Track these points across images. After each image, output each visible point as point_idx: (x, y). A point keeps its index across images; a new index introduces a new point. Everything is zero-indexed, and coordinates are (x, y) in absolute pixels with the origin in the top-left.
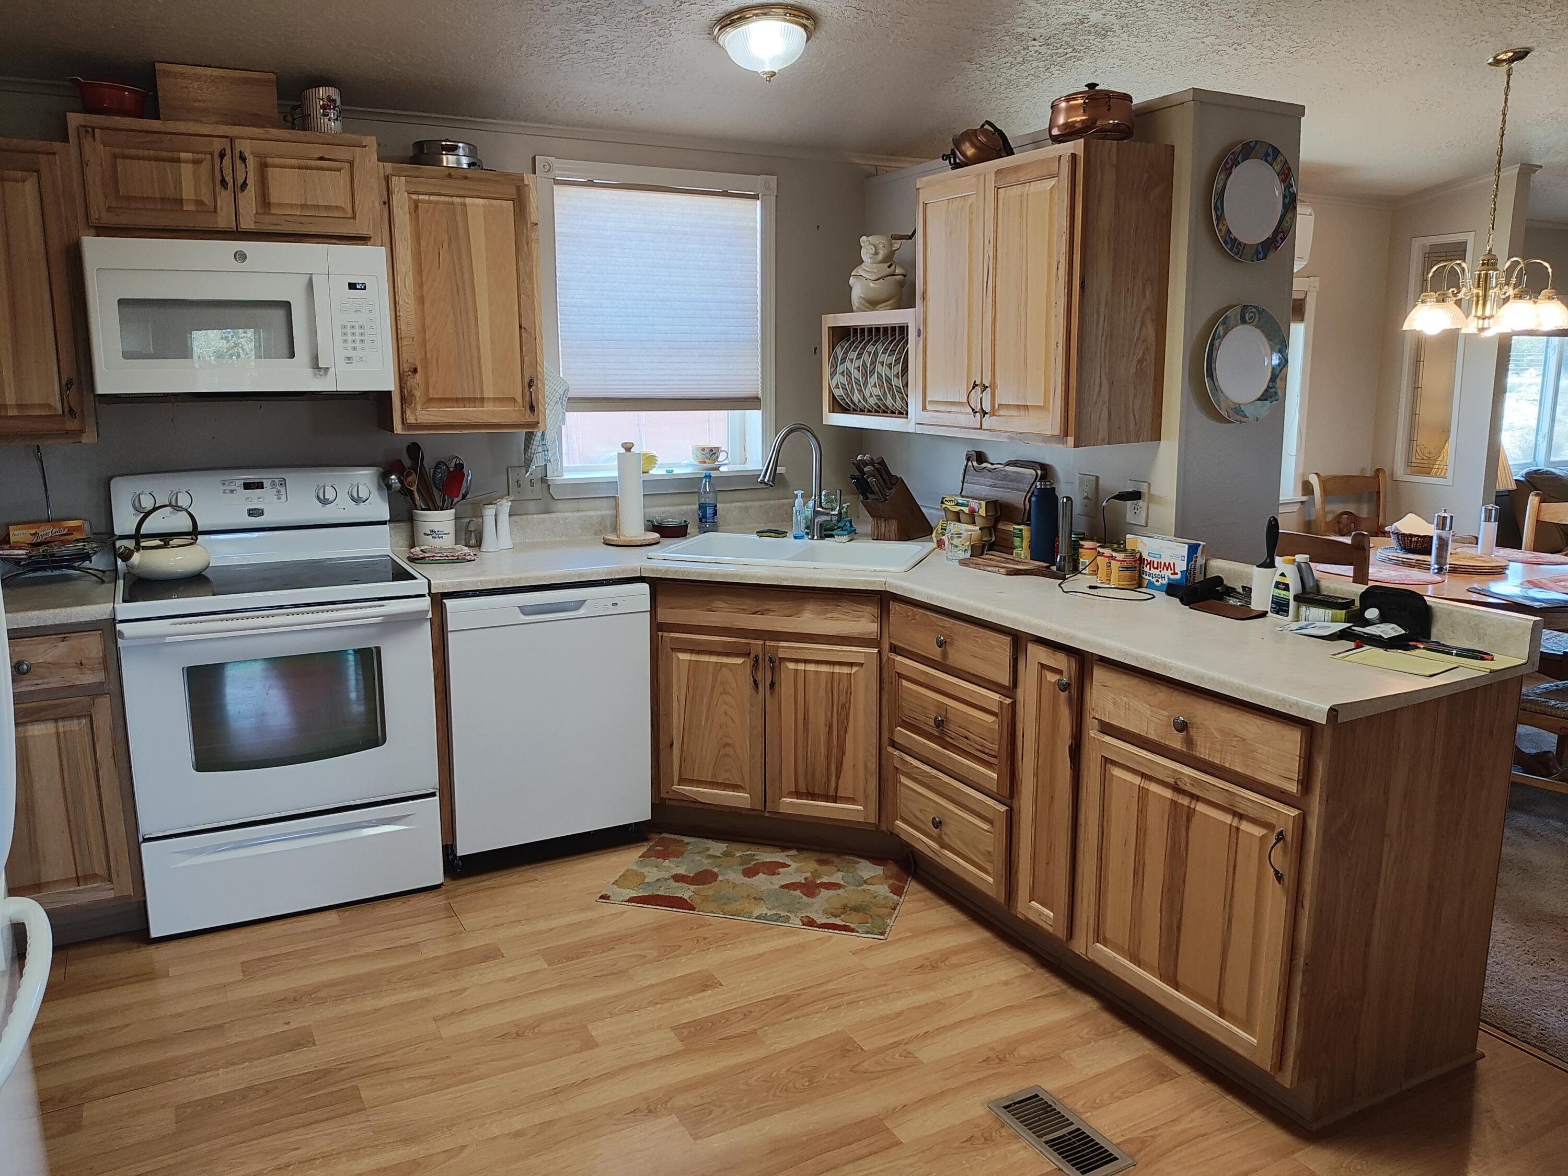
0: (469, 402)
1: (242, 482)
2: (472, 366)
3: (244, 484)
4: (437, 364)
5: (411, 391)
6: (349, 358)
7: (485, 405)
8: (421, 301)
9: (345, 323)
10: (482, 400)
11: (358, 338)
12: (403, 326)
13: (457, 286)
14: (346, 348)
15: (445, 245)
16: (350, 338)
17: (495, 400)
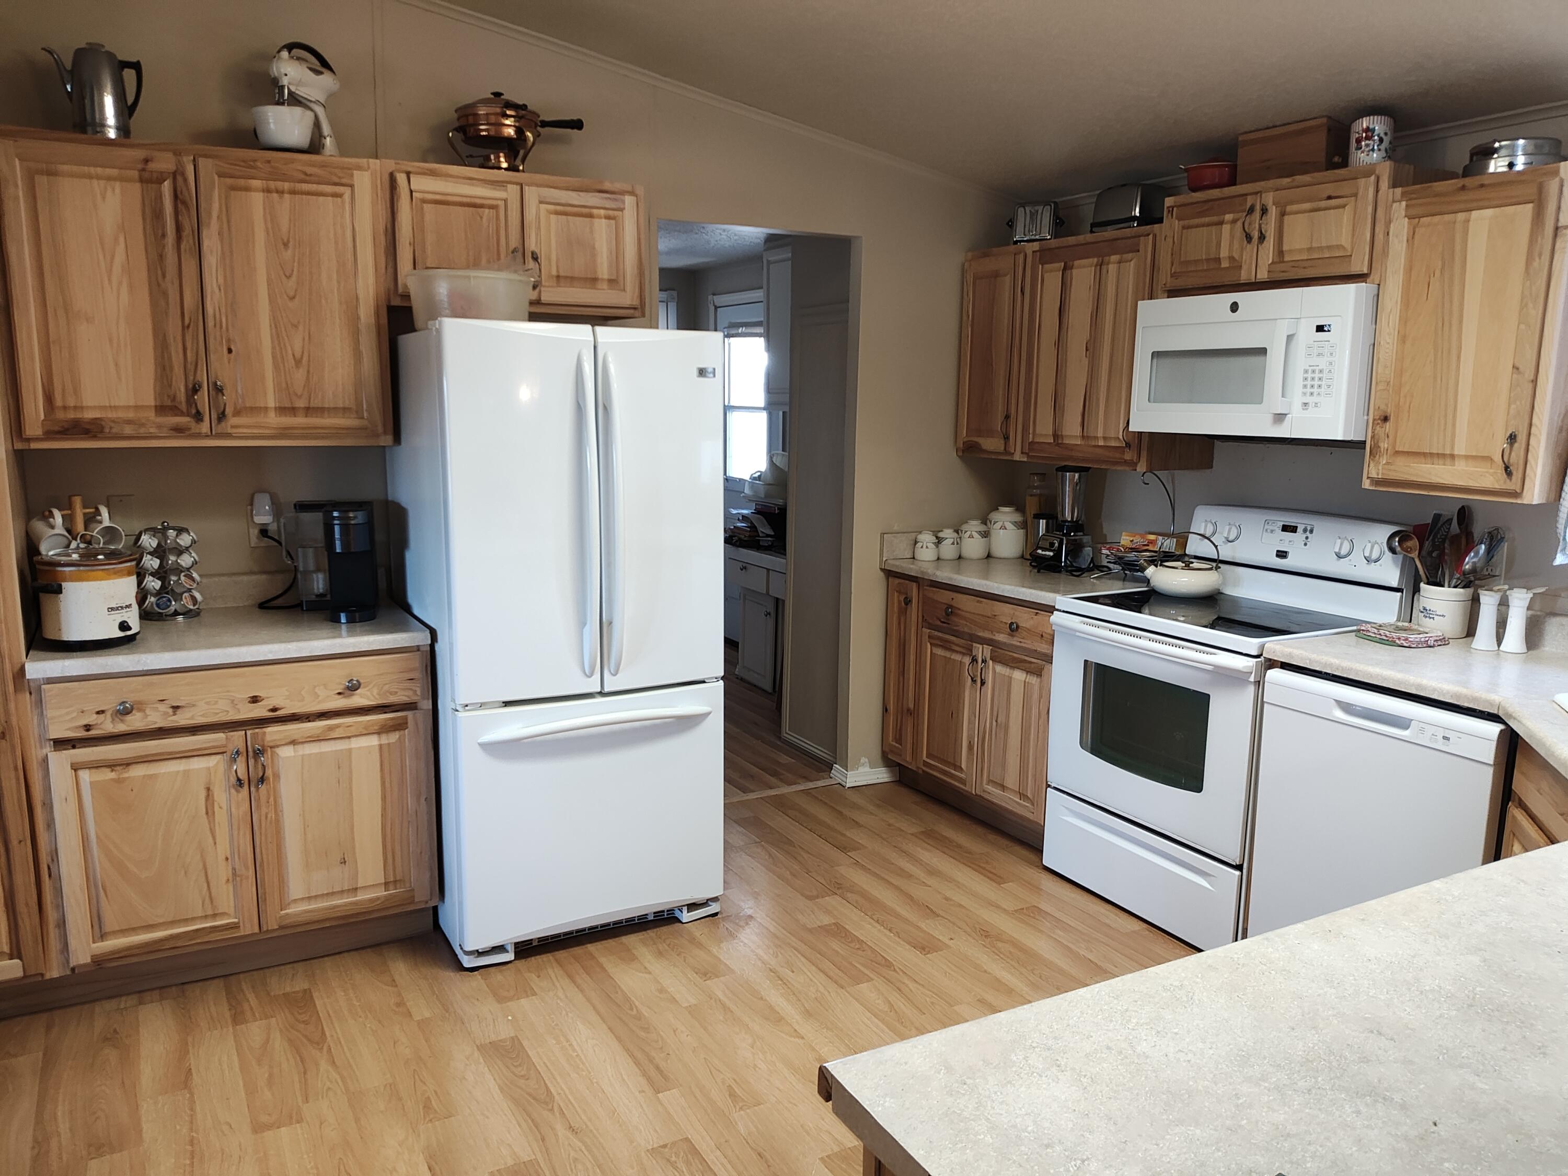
0: (1438, 458)
1: (1282, 524)
2: (1446, 416)
3: (1283, 526)
4: (1409, 412)
5: (1378, 442)
6: (1306, 404)
7: (1456, 463)
8: (1403, 339)
9: (1308, 368)
10: (1452, 456)
11: (1316, 383)
12: (1379, 369)
13: (1443, 320)
14: (1305, 394)
15: (1438, 273)
16: (1309, 383)
17: (1467, 457)
